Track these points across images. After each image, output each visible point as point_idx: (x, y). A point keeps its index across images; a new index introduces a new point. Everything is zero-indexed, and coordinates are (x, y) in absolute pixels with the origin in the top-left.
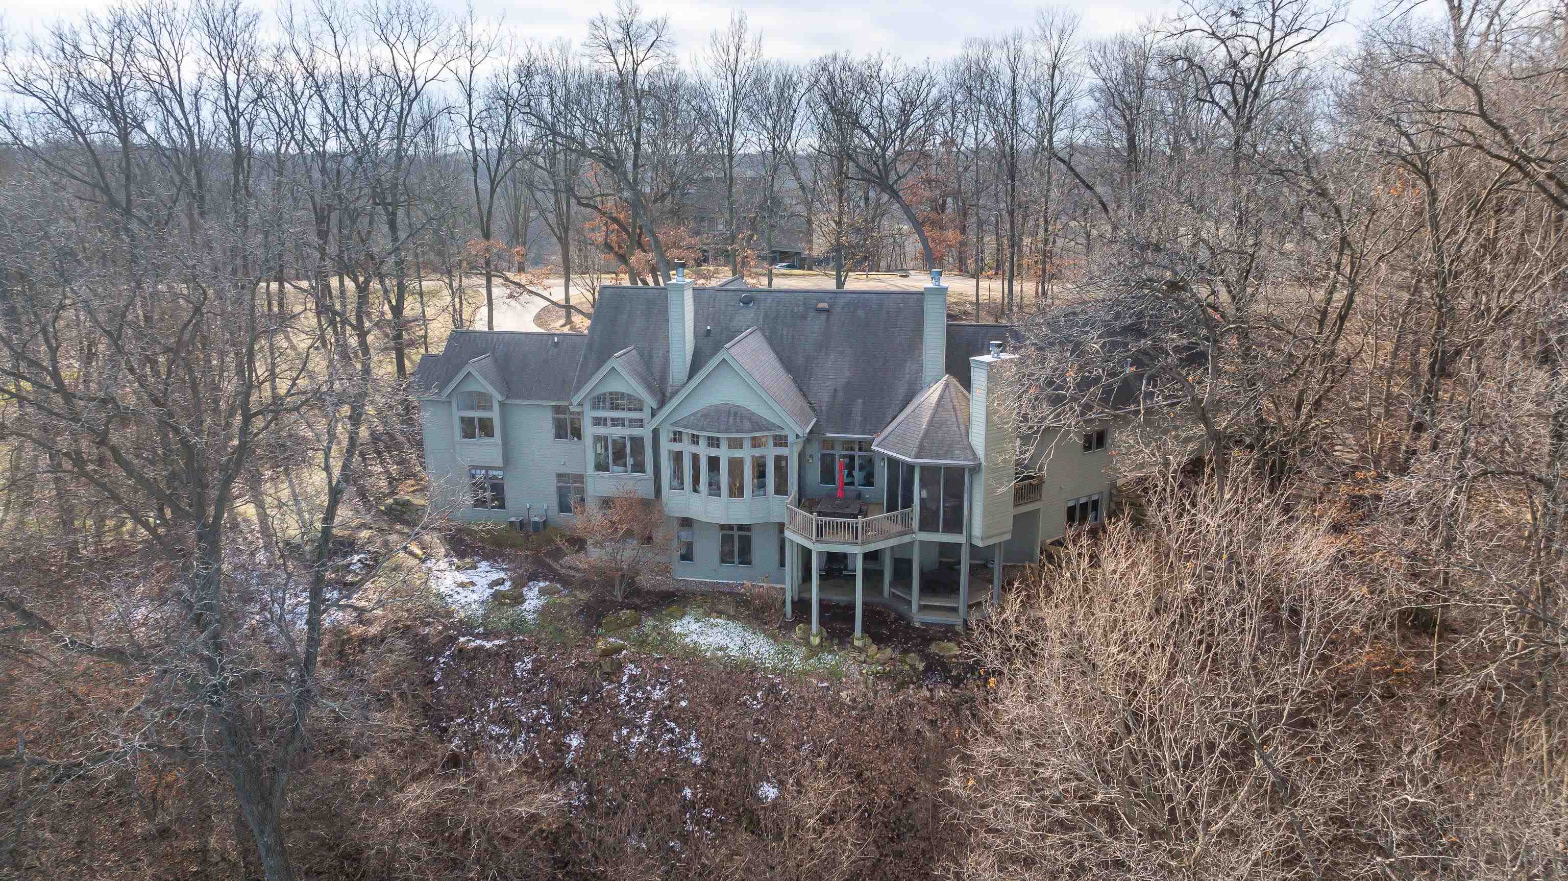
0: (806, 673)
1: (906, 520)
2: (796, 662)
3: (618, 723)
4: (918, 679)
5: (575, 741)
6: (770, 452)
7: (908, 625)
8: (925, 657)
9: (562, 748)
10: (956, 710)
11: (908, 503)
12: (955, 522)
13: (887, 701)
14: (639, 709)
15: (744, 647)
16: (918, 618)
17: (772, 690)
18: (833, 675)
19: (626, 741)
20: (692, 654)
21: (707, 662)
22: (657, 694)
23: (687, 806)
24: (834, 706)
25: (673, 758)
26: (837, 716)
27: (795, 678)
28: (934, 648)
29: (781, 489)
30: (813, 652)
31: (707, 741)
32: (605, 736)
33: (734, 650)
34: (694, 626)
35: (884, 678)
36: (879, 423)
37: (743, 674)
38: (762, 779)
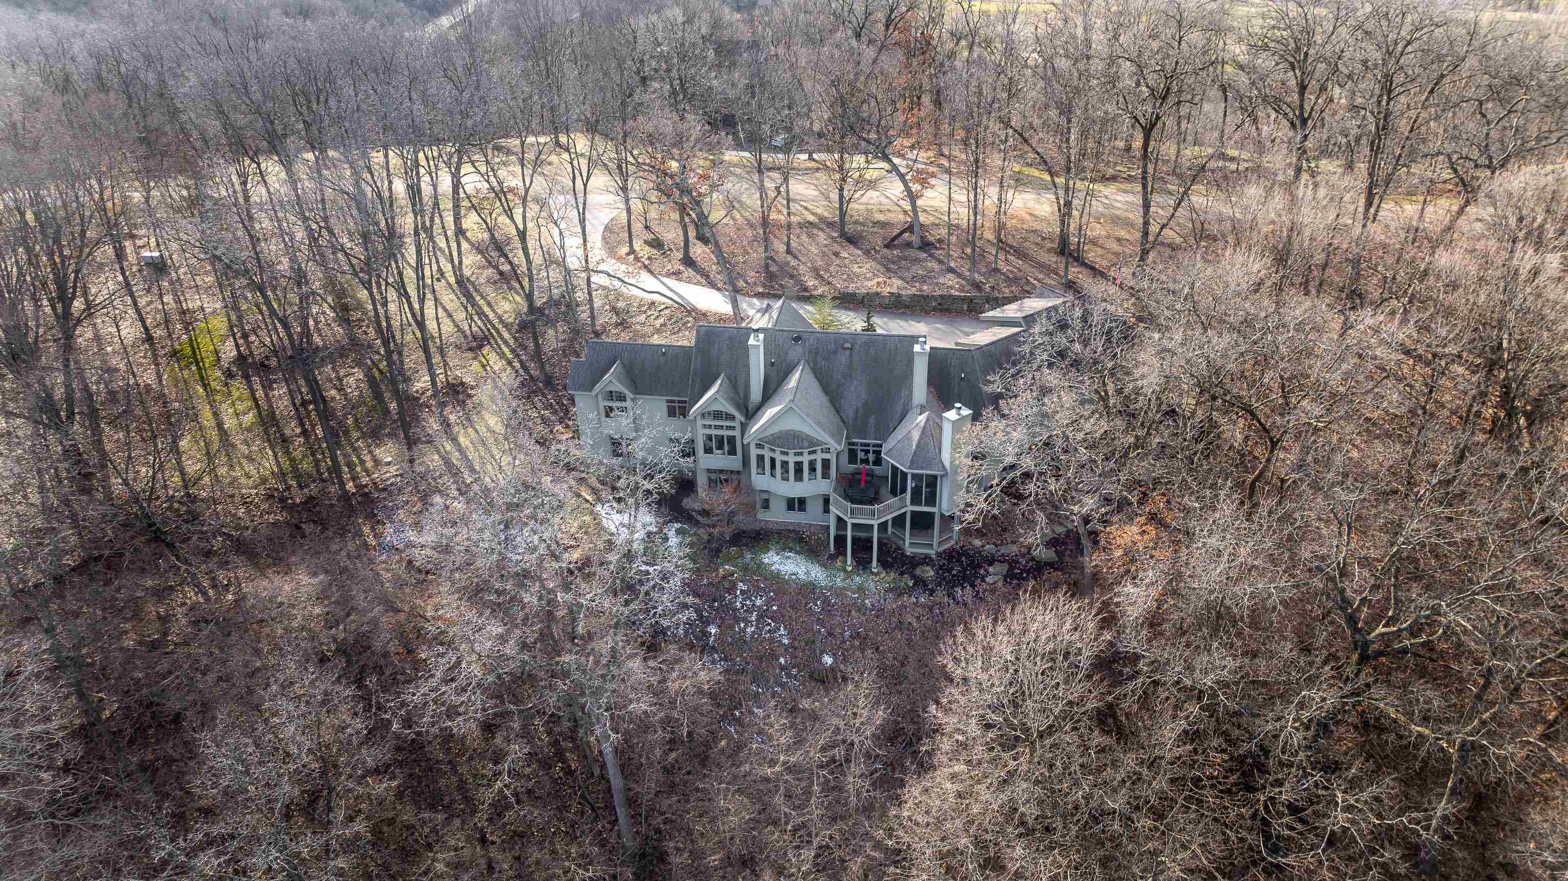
0: (844, 588)
1: (903, 500)
4: (910, 591)
5: (713, 630)
6: (819, 457)
8: (913, 577)
9: (706, 635)
10: (931, 609)
11: (904, 490)
12: (932, 500)
13: (891, 605)
14: (749, 611)
15: (807, 573)
16: (909, 551)
17: (826, 601)
18: (861, 589)
20: (777, 576)
21: (787, 582)
22: (759, 602)
23: (782, 668)
24: (861, 609)
25: (772, 640)
26: (864, 614)
27: (840, 593)
29: (826, 475)
30: (848, 575)
31: (790, 632)
32: (731, 627)
33: (802, 576)
34: (776, 558)
35: (890, 590)
36: (885, 432)
37: (808, 589)
38: (822, 652)
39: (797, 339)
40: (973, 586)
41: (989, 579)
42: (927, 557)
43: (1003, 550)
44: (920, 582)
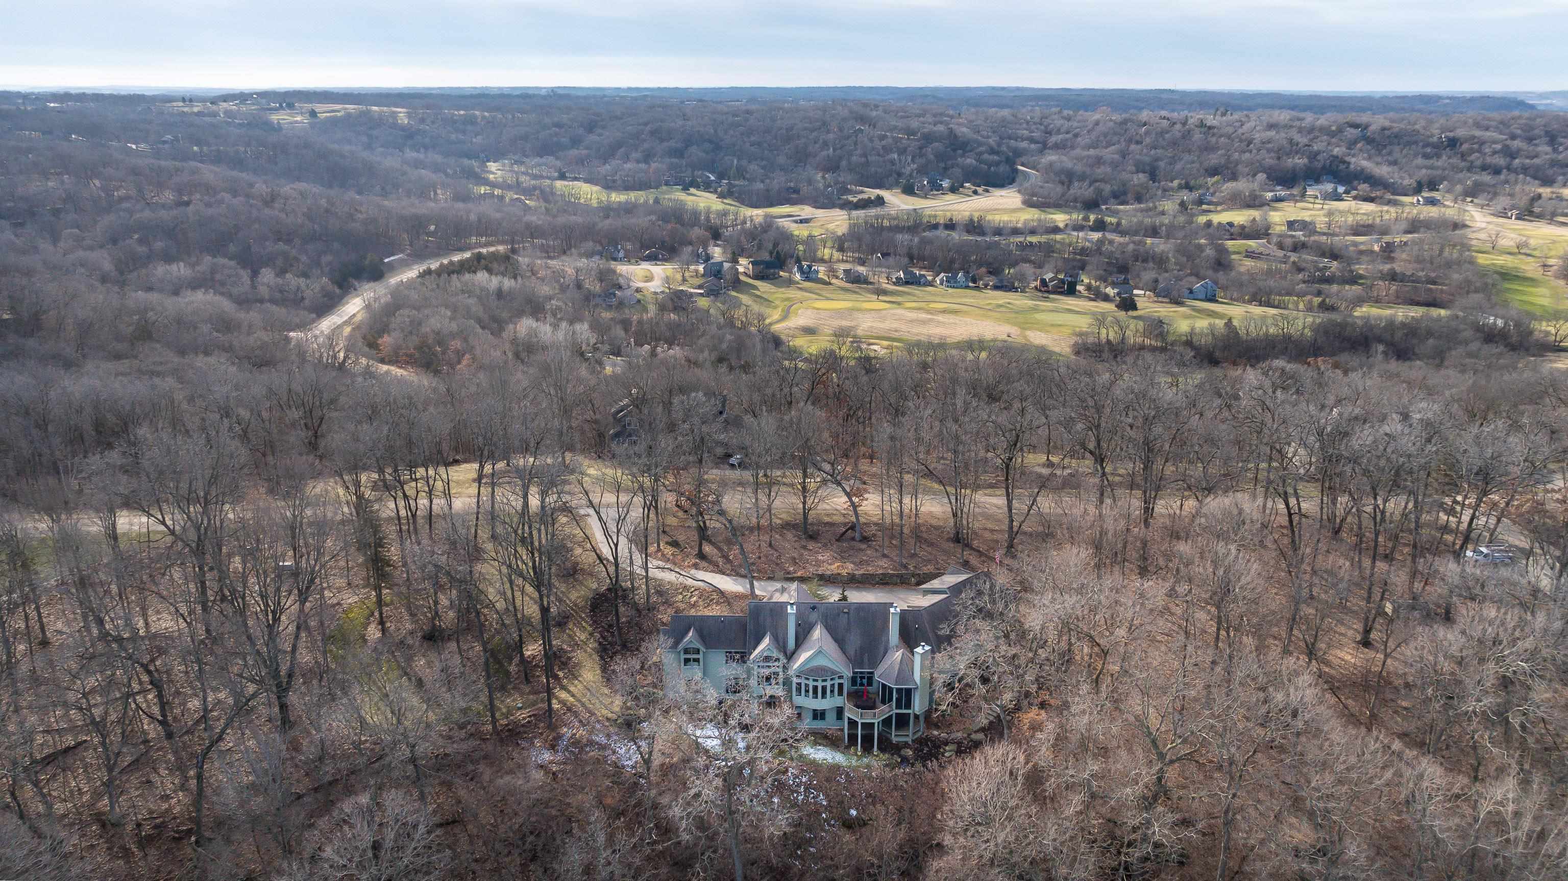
1: (890, 706)
2: (854, 763)
3: (793, 792)
4: (899, 765)
5: (776, 800)
6: (837, 681)
7: (891, 743)
8: (900, 756)
10: (914, 775)
11: (891, 700)
12: (908, 706)
13: (888, 775)
14: (798, 786)
15: (833, 758)
16: (895, 740)
17: (847, 775)
18: (868, 766)
19: (796, 798)
20: (813, 762)
21: (821, 765)
22: (804, 780)
23: (825, 820)
24: (870, 778)
25: (816, 803)
26: (872, 782)
27: (855, 769)
28: (903, 752)
29: (840, 693)
30: (859, 758)
31: (827, 796)
32: (788, 797)
33: (829, 761)
34: (812, 751)
35: (887, 765)
36: (875, 663)
37: (835, 769)
38: (850, 808)
39: (814, 608)
40: (937, 759)
41: (947, 754)
42: (906, 743)
43: (953, 736)
44: (905, 760)
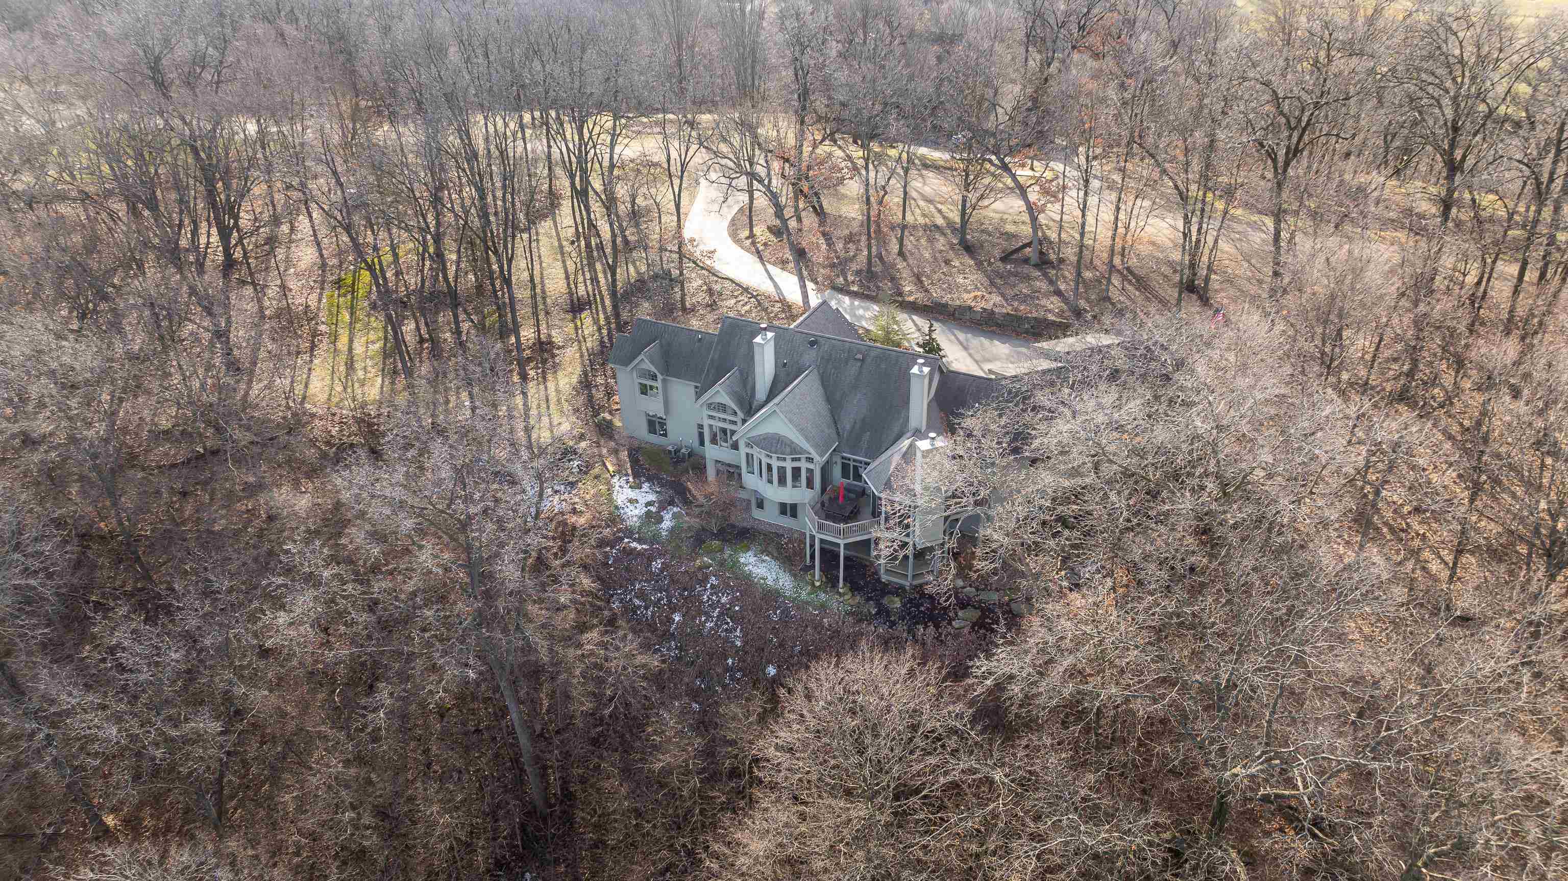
0: (807, 603)
1: (876, 524)
2: (804, 595)
3: (700, 613)
5: (677, 618)
6: (803, 465)
7: (879, 580)
8: (879, 605)
9: (670, 620)
14: (713, 606)
15: (776, 580)
16: (884, 577)
18: (823, 607)
19: (703, 624)
20: (749, 576)
21: (754, 585)
22: (724, 600)
23: (727, 669)
24: (818, 627)
25: (726, 640)
27: (802, 606)
28: (885, 601)
29: (810, 485)
30: (815, 590)
31: (745, 634)
32: (694, 618)
33: (770, 582)
34: (752, 560)
35: (851, 613)
36: (877, 449)
37: (772, 596)
39: (812, 344)
40: (937, 627)
41: (955, 624)
42: (902, 587)
